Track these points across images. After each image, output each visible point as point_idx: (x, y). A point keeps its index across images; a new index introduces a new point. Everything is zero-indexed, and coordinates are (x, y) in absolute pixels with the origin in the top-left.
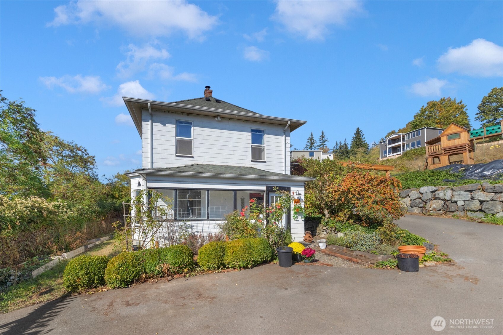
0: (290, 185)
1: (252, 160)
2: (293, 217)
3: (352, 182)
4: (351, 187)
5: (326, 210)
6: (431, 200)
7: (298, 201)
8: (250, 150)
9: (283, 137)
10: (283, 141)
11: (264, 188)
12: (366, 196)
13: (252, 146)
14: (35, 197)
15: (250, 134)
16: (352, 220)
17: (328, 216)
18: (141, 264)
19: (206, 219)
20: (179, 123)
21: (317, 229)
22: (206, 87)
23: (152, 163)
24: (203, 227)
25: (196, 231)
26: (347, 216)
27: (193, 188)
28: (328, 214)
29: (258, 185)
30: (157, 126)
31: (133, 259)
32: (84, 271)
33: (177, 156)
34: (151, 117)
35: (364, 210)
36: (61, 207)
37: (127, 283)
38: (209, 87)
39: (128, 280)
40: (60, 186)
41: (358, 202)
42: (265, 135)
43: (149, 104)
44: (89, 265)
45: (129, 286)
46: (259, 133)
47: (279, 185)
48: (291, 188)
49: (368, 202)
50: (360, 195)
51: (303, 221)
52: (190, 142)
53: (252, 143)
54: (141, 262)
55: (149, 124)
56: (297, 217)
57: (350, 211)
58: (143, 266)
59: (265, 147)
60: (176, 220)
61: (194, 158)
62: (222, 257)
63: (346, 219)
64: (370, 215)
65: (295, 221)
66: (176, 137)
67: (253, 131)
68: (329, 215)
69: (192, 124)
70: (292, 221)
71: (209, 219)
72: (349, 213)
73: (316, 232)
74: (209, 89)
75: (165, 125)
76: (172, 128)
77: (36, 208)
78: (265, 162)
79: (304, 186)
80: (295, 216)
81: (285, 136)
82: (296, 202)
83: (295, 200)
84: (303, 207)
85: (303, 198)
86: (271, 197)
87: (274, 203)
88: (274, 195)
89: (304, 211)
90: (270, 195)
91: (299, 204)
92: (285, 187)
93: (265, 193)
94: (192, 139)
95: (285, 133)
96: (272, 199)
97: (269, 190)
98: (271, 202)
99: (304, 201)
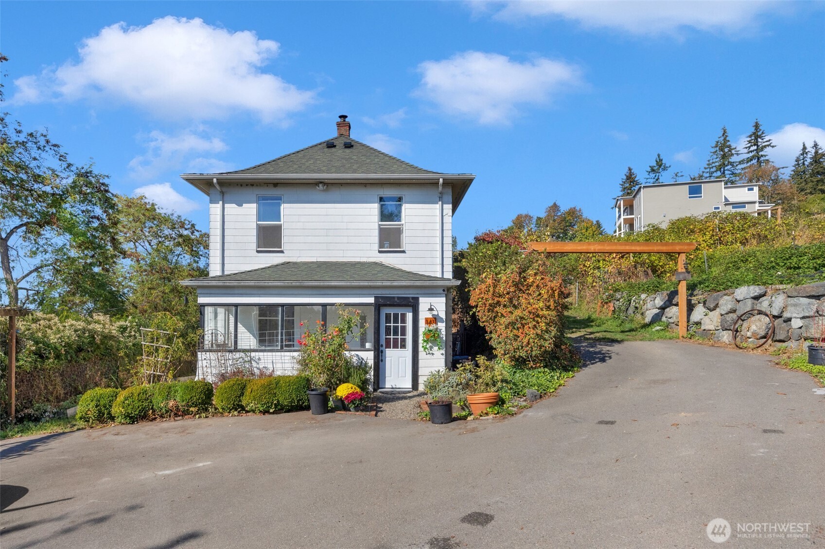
0: (418, 294)
1: (380, 249)
2: (423, 347)
6: (750, 315)
7: (432, 321)
8: (376, 233)
9: (438, 206)
10: (438, 212)
11: (371, 300)
13: (380, 225)
14: (98, 315)
15: (376, 206)
18: (148, 399)
19: (279, 348)
20: (263, 200)
22: (341, 117)
23: (223, 264)
24: (274, 361)
25: (264, 367)
27: (260, 302)
29: (361, 296)
30: (231, 208)
31: (140, 393)
32: (94, 403)
33: (258, 252)
34: (222, 196)
36: (129, 329)
37: (133, 419)
38: (345, 117)
39: (133, 415)
40: (152, 291)
42: (404, 205)
43: (215, 180)
44: (100, 398)
45: (136, 423)
46: (393, 201)
47: (397, 294)
48: (420, 299)
51: (442, 354)
52: (279, 228)
53: (381, 221)
54: (149, 397)
55: (219, 206)
56: (431, 348)
58: (151, 402)
59: (404, 225)
60: (236, 350)
61: (284, 253)
62: (239, 397)
65: (427, 354)
66: (258, 223)
67: (382, 200)
69: (281, 199)
70: (422, 354)
71: (284, 348)
74: (344, 121)
75: (242, 206)
76: (251, 209)
77: (87, 332)
78: (403, 251)
79: (445, 295)
80: (426, 345)
81: (441, 202)
82: (429, 322)
83: (427, 318)
84: (442, 330)
85: (443, 315)
86: (386, 314)
87: (392, 325)
88: (392, 311)
89: (444, 339)
90: (385, 311)
91: (433, 327)
92: (409, 298)
93: (373, 308)
94: (282, 222)
95: (441, 198)
96: (388, 317)
97: (380, 303)
98: (386, 323)
99: (444, 320)
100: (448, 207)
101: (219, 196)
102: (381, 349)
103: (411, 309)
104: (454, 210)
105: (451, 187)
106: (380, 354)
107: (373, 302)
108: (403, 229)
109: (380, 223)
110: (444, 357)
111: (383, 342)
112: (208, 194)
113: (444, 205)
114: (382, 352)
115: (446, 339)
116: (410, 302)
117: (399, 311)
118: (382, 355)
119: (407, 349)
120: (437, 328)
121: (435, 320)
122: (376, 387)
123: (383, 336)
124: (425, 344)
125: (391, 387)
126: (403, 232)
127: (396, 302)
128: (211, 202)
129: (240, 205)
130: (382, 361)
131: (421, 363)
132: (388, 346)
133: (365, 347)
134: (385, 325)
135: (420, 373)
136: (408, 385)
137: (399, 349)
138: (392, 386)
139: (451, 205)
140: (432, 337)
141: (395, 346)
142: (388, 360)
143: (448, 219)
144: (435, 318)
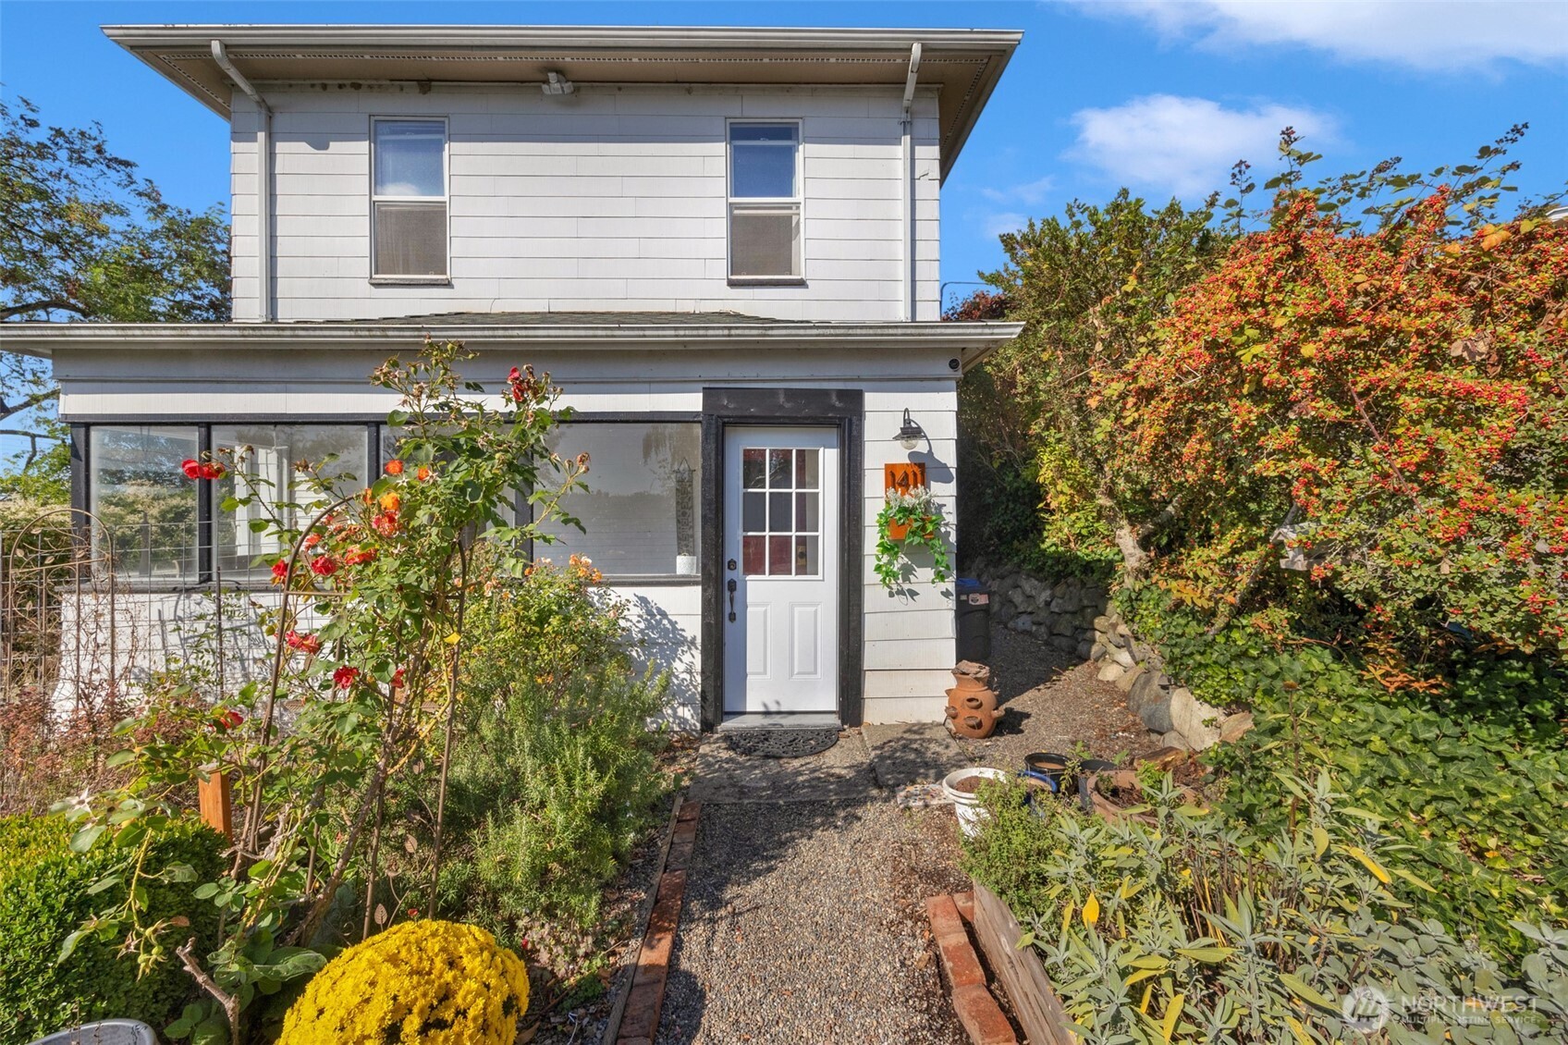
0: (859, 379)
1: (734, 277)
2: (878, 568)
3: (1263, 286)
4: (1251, 332)
5: (1127, 529)
7: (911, 477)
8: (721, 228)
9: (900, 151)
10: (900, 169)
11: (692, 402)
12: (1410, 403)
13: (731, 206)
15: (720, 149)
16: (1286, 613)
17: (1137, 565)
21: (1097, 626)
26: (1244, 581)
28: (1140, 553)
29: (654, 386)
30: (292, 154)
33: (374, 283)
34: (265, 118)
35: (1389, 550)
41: (1324, 466)
42: (801, 147)
43: (215, 47)
46: (771, 138)
47: (783, 380)
48: (868, 397)
49: (1435, 459)
50: (1340, 396)
51: (946, 594)
52: (438, 213)
53: (736, 195)
55: (258, 150)
56: (907, 572)
57: (1265, 540)
59: (802, 206)
61: (449, 288)
63: (1236, 601)
64: (1471, 601)
65: (891, 595)
66: (373, 197)
67: (738, 133)
68: (1143, 554)
69: (443, 132)
70: (874, 594)
72: (1251, 558)
73: (1093, 641)
75: (327, 147)
76: (352, 157)
78: (801, 284)
79: (953, 384)
80: (890, 563)
81: (908, 137)
82: (899, 477)
83: (893, 466)
84: (944, 510)
85: (947, 454)
86: (747, 453)
87: (767, 490)
88: (767, 442)
89: (953, 538)
90: (742, 442)
91: (917, 496)
92: (826, 393)
93: (698, 430)
94: (446, 198)
95: (908, 126)
96: (753, 464)
97: (724, 413)
98: (746, 486)
99: (953, 472)
100: (929, 155)
101: (258, 117)
102: (729, 575)
103: (833, 434)
104: (946, 164)
105: (936, 95)
106: (727, 594)
107: (699, 408)
108: (798, 223)
109: (733, 200)
110: (951, 603)
111: (735, 551)
112: (226, 114)
113: (917, 148)
114: (732, 586)
115: (958, 541)
116: (833, 408)
117: (792, 441)
118: (732, 600)
119: (820, 577)
120: (928, 502)
121: (921, 470)
122: (710, 716)
123: (736, 534)
124: (885, 559)
125: (762, 709)
126: (798, 232)
127: (781, 407)
128: (238, 135)
129: (321, 145)
130: (732, 617)
131: (872, 626)
132: (754, 566)
133: (674, 570)
134: (742, 490)
135: (868, 662)
136: (827, 699)
137: (793, 576)
138: (765, 705)
139: (937, 148)
140: (914, 533)
141: (780, 565)
142: (753, 615)
143: (929, 189)
144: (921, 466)
